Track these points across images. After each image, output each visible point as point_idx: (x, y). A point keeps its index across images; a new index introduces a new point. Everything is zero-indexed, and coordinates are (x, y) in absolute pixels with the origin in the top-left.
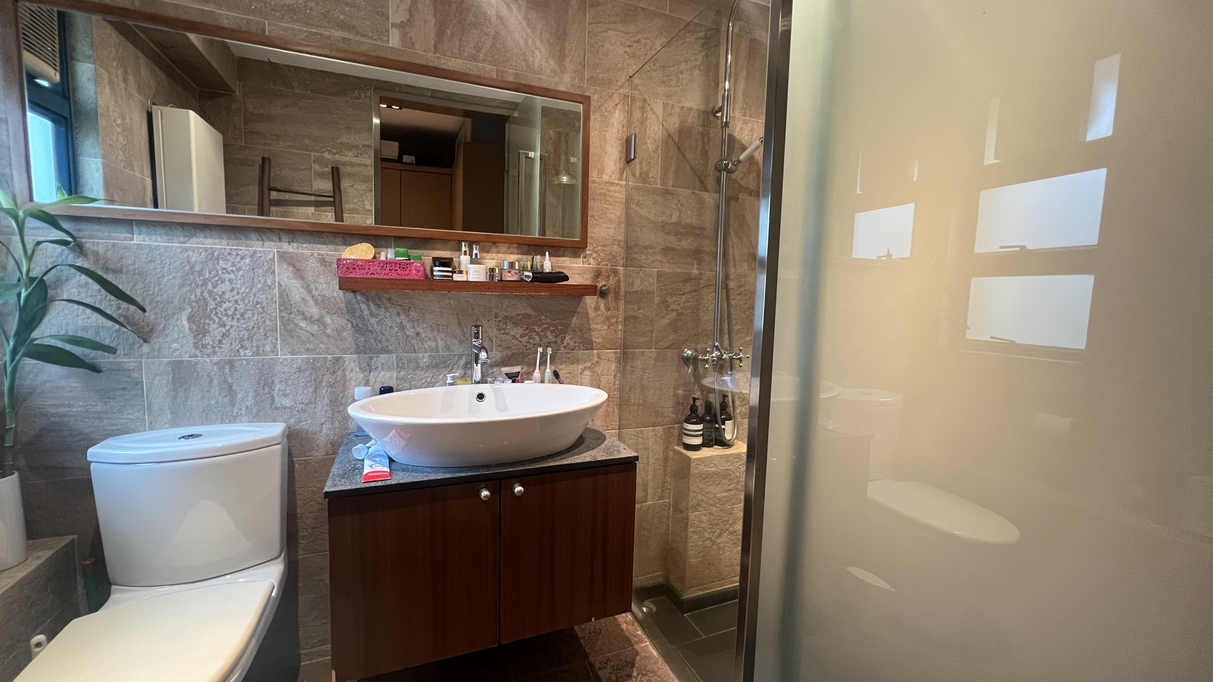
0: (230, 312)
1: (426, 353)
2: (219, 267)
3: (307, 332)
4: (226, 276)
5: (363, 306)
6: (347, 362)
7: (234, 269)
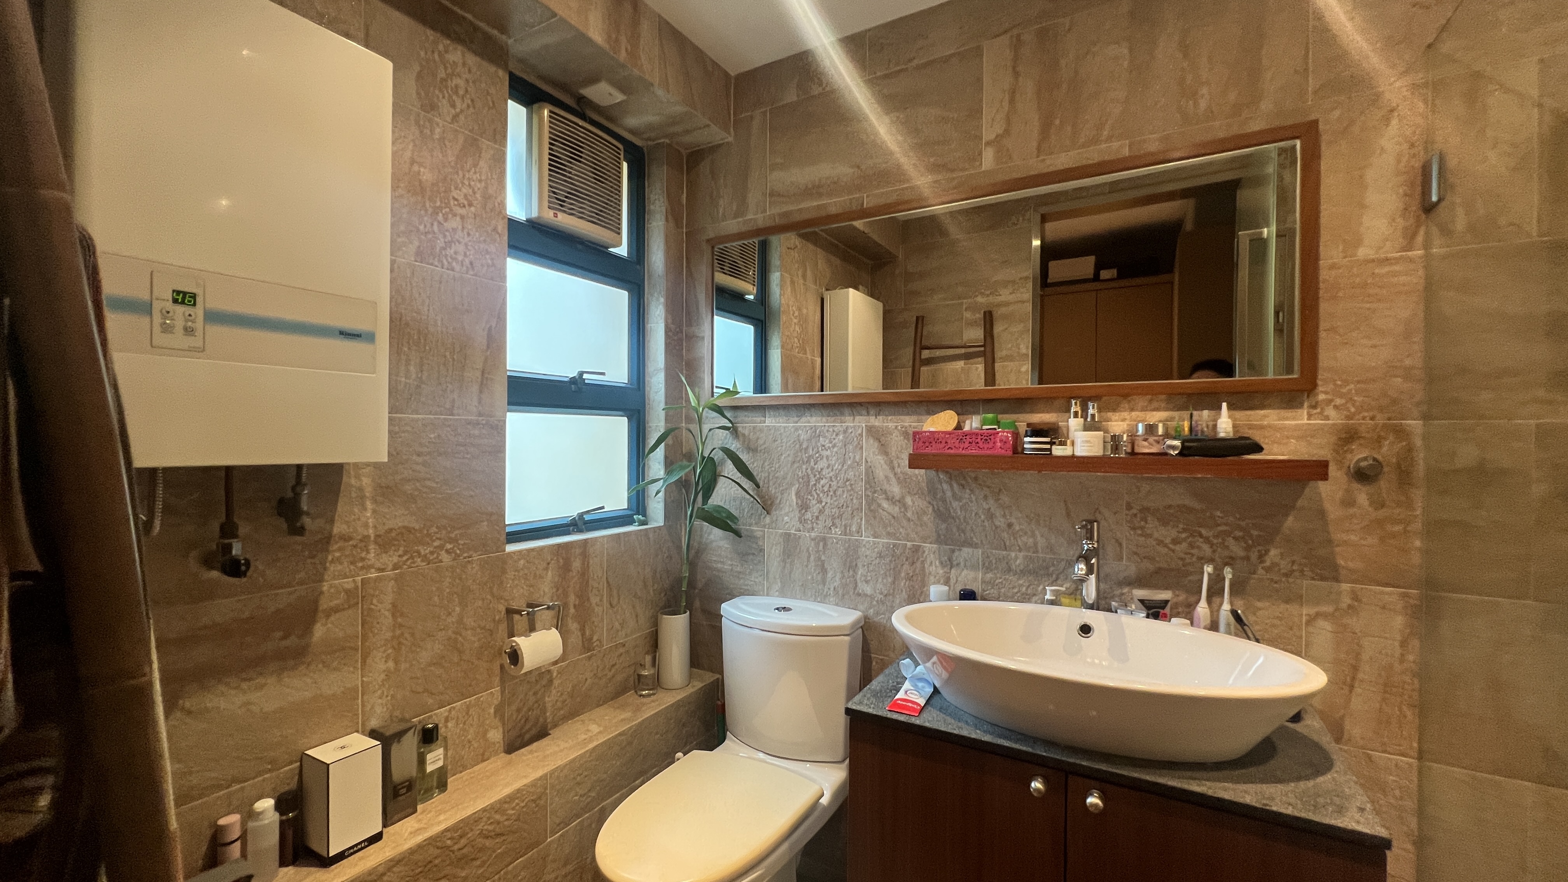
0: (826, 489)
1: (1020, 552)
2: (819, 445)
3: (888, 513)
4: (825, 453)
5: (946, 486)
6: (926, 553)
7: (831, 445)
